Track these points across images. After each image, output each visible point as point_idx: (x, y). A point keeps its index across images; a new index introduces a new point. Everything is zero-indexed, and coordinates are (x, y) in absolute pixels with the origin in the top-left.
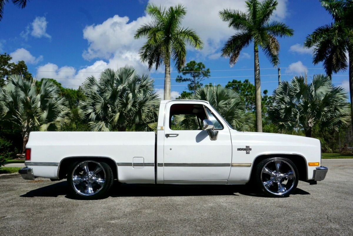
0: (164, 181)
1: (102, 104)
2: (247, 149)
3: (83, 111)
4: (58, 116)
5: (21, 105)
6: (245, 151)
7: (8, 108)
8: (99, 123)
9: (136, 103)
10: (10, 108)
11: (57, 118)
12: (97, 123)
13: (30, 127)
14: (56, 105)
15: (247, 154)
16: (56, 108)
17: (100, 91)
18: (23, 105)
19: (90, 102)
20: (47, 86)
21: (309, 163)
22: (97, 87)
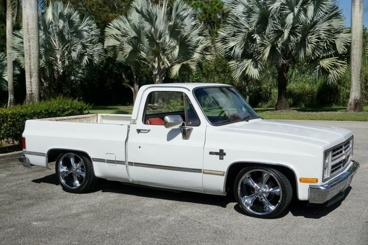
0: (138, 181)
1: (244, 34)
2: (221, 154)
3: (223, 45)
4: (196, 52)
5: (146, 41)
6: (218, 156)
7: (131, 46)
8: (244, 61)
9: (297, 30)
10: (133, 46)
11: (193, 54)
12: (240, 63)
13: (162, 68)
14: (189, 38)
15: (220, 159)
16: (189, 41)
17: (247, 12)
18: (148, 41)
19: (231, 30)
20: (179, 10)
21: (301, 179)
22: (243, 7)
